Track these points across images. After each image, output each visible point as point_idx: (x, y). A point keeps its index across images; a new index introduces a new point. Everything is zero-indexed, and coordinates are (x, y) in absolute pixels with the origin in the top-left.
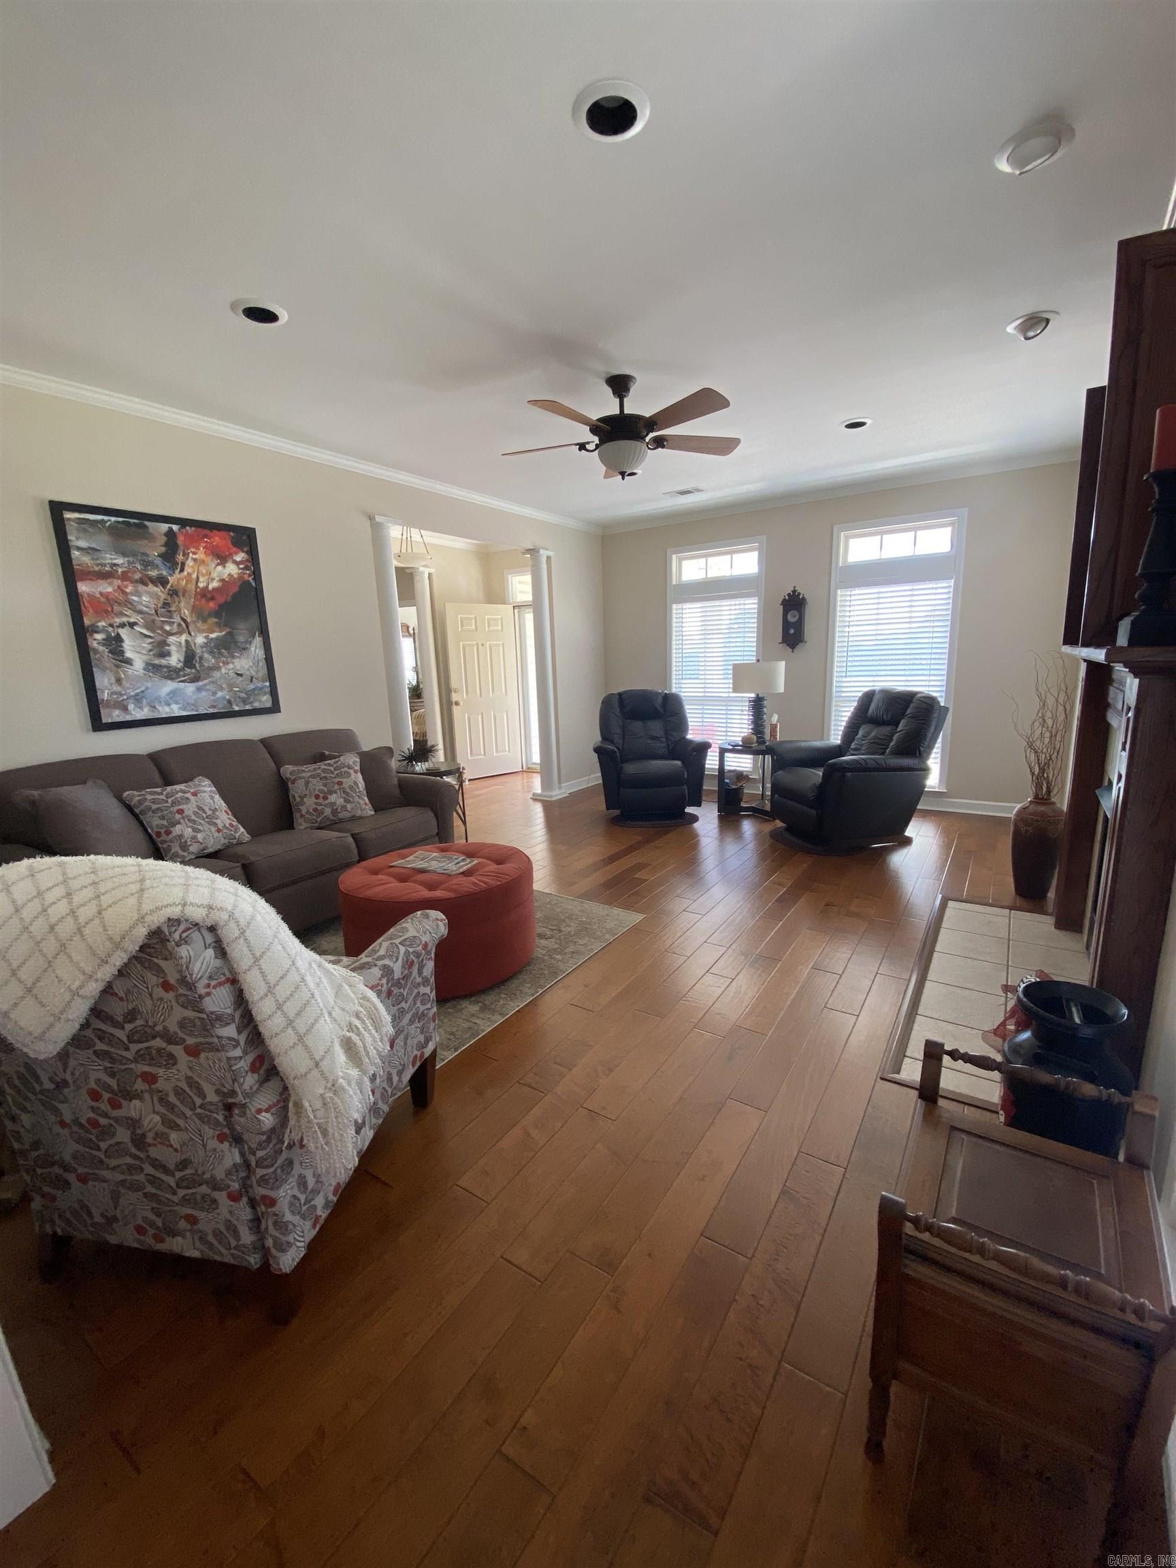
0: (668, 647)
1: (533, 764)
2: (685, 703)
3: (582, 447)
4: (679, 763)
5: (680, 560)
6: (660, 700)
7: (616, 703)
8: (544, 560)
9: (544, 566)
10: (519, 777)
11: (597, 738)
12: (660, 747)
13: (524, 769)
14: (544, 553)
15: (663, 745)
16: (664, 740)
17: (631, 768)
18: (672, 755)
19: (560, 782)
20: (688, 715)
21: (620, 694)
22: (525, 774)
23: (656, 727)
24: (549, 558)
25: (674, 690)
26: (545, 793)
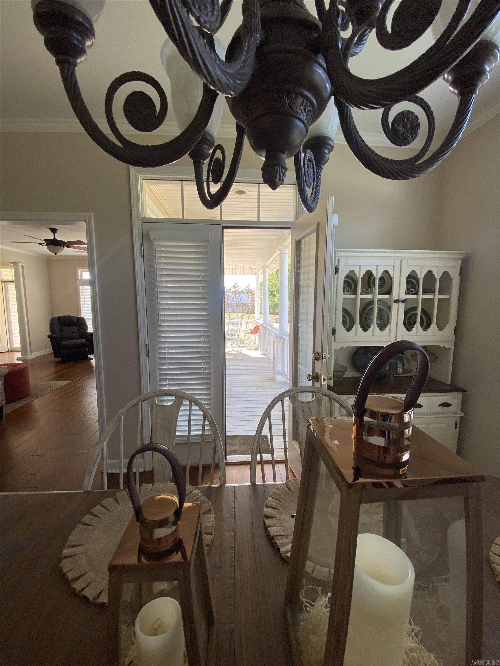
0: (79, 301)
1: (14, 348)
2: (86, 321)
3: (41, 244)
4: (84, 340)
5: (82, 272)
6: (76, 319)
7: (57, 320)
8: (20, 267)
9: (21, 270)
10: (7, 354)
11: (49, 333)
12: (77, 335)
13: (9, 350)
14: (20, 265)
15: (78, 335)
16: (78, 333)
17: (64, 343)
18: (82, 338)
19: (31, 352)
20: (88, 325)
21: (59, 318)
22: (10, 353)
23: (75, 329)
24: (22, 266)
25: (82, 316)
26: (24, 357)
